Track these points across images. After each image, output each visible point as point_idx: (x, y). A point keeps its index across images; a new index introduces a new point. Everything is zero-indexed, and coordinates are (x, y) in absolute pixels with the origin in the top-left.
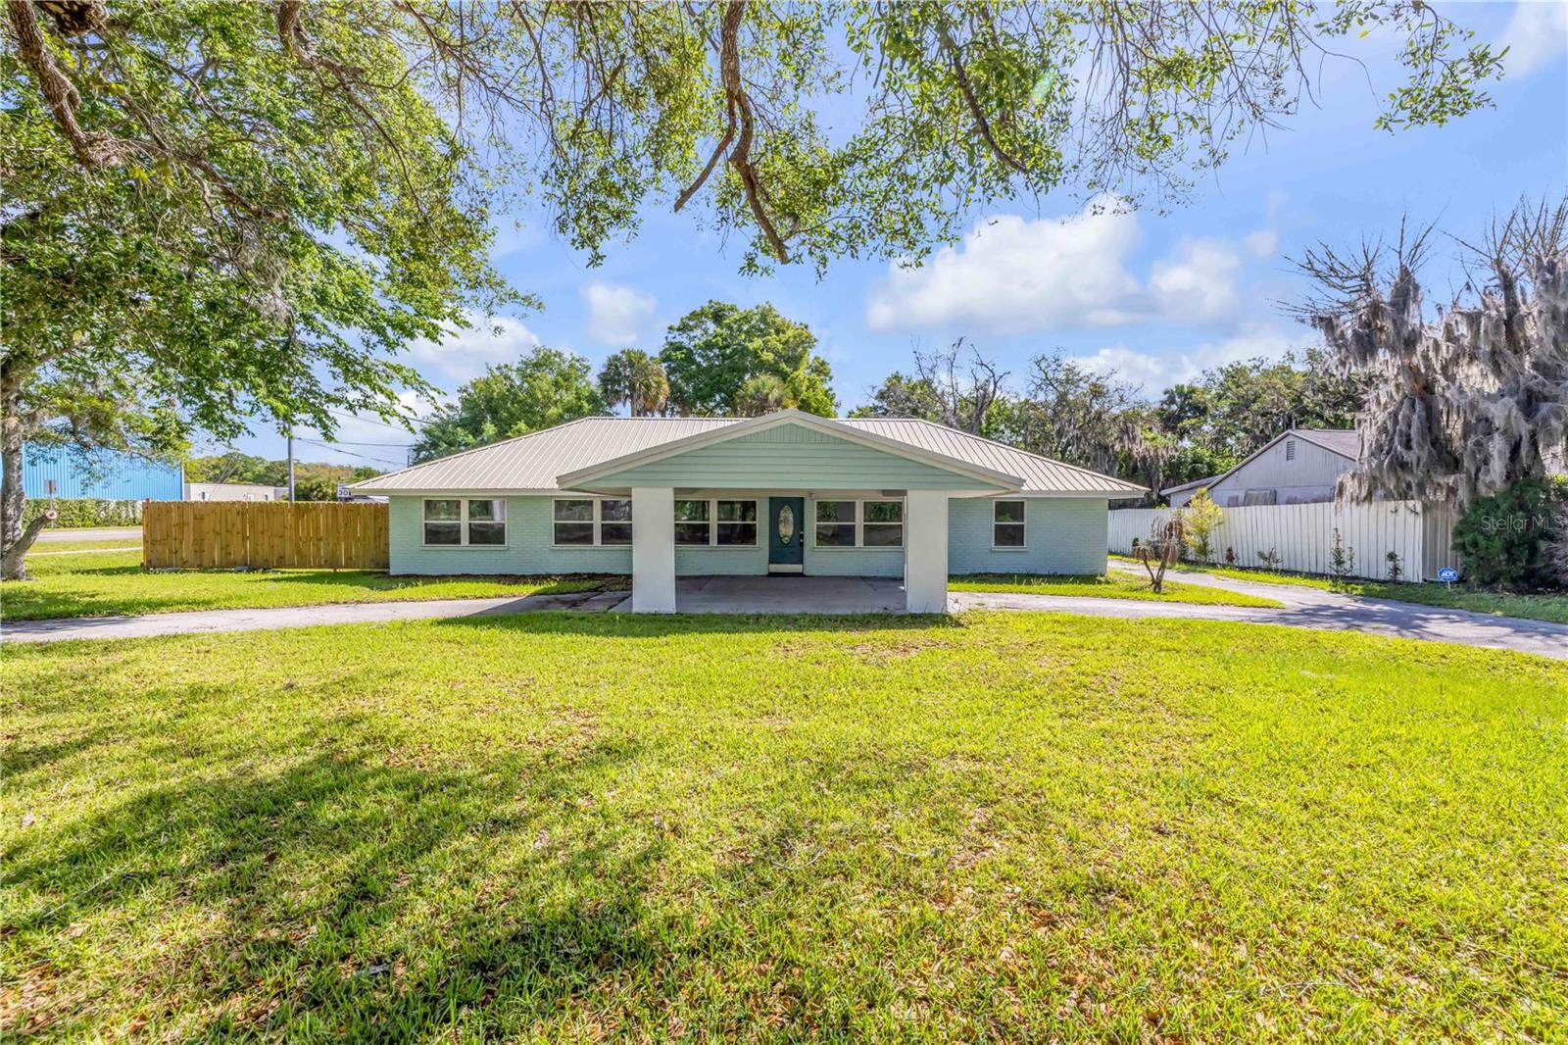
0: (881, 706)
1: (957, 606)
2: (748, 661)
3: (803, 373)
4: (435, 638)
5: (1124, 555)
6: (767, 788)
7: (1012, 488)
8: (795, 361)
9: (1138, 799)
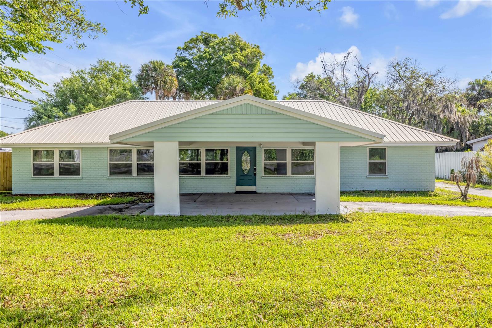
0: (298, 269)
1: (345, 210)
2: (221, 243)
3: (256, 74)
4: (36, 231)
5: (446, 179)
6: (227, 318)
7: (377, 140)
8: (251, 67)
9: (447, 323)
